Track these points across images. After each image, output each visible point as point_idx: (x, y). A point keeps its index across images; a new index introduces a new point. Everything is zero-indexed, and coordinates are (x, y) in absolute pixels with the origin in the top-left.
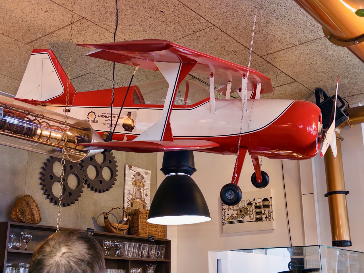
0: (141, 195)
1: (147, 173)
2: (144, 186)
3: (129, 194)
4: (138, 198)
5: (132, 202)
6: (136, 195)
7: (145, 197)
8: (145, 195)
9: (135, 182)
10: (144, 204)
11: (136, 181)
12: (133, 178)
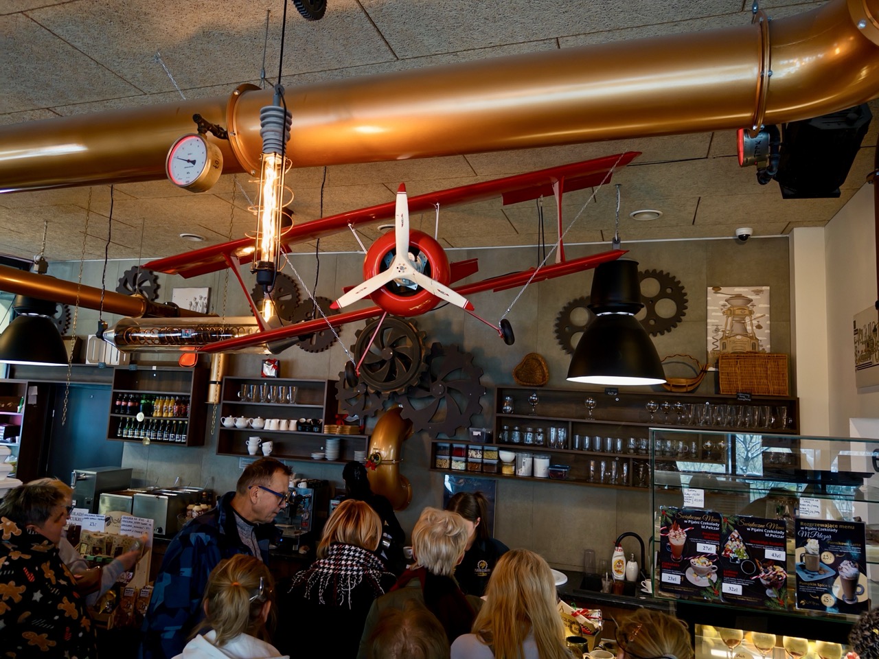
0: (745, 330)
1: (757, 292)
2: (751, 313)
3: (717, 330)
4: (737, 335)
5: (725, 341)
6: (733, 331)
7: (756, 331)
8: (754, 328)
9: (729, 311)
10: (753, 341)
11: (732, 309)
12: (724, 306)
